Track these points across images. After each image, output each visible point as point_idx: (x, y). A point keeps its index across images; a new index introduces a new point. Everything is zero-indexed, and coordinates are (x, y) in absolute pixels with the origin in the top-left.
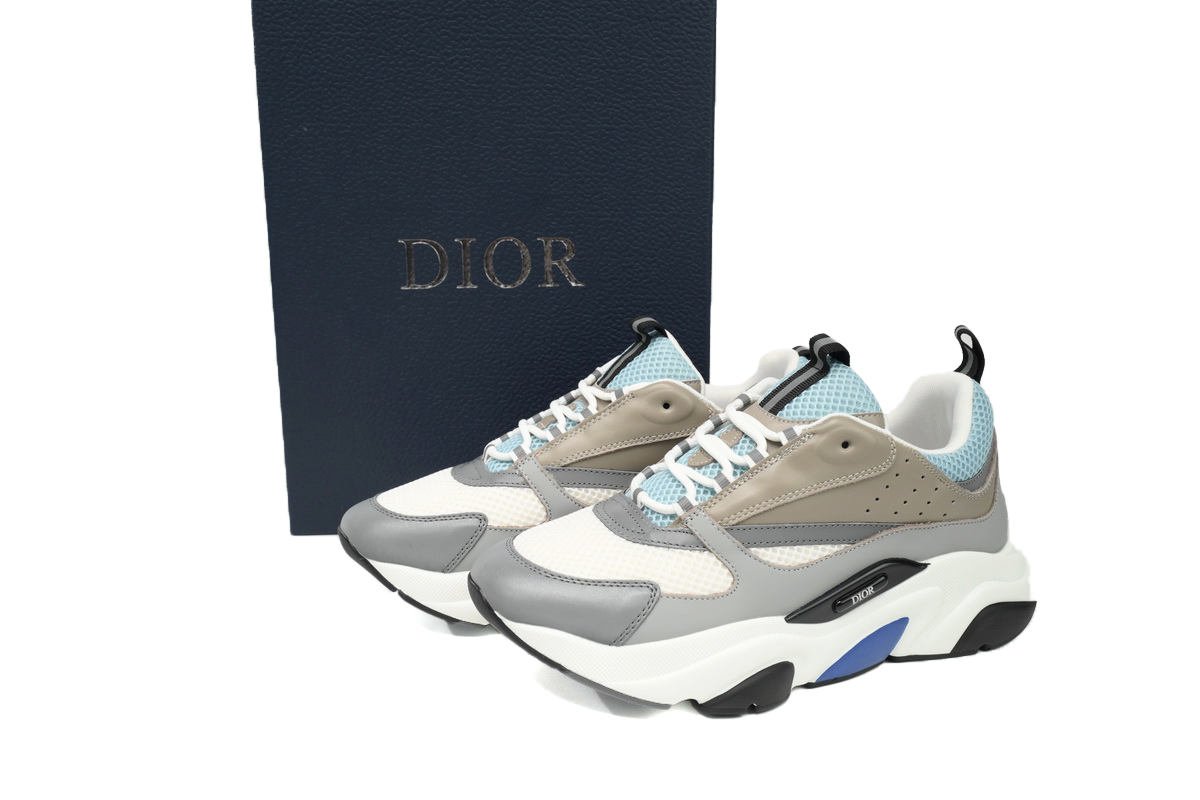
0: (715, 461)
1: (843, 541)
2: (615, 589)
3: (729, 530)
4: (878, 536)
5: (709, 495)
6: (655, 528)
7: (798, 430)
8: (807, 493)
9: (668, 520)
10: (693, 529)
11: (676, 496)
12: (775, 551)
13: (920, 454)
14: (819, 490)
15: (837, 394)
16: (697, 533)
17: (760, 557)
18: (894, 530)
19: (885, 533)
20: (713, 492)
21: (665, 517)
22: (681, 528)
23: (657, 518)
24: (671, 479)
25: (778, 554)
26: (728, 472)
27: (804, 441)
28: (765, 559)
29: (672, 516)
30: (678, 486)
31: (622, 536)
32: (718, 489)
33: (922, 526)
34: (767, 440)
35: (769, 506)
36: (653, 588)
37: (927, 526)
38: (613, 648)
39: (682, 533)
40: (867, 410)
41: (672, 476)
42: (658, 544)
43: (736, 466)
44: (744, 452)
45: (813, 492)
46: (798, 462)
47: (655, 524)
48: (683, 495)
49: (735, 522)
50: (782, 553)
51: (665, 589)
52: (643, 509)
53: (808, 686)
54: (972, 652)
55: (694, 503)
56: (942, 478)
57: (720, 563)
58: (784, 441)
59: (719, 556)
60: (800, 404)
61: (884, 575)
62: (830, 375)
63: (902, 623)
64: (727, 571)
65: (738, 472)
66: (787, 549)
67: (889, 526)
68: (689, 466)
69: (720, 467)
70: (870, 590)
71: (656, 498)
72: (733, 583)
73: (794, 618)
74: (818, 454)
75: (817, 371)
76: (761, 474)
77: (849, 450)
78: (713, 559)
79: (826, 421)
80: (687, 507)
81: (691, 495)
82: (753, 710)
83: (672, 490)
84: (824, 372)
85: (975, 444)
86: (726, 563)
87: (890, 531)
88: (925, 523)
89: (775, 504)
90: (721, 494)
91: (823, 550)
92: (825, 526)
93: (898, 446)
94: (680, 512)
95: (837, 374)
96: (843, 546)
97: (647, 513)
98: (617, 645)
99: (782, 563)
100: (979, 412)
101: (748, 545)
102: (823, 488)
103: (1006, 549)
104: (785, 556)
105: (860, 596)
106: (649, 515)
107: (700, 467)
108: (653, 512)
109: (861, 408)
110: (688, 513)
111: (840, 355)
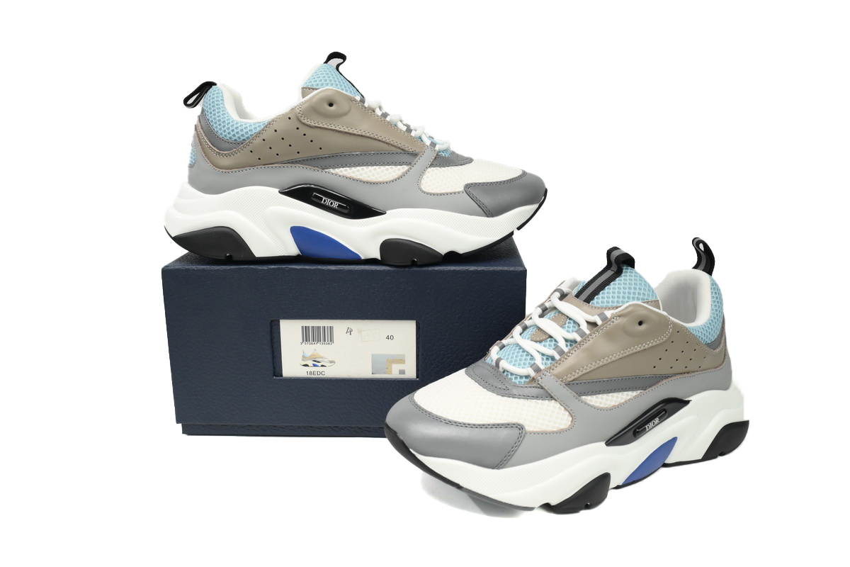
0: (551, 337)
1: (639, 389)
2: (494, 429)
3: (568, 384)
4: (660, 384)
5: (550, 361)
6: (515, 385)
7: (608, 314)
8: (617, 357)
9: (524, 379)
10: (543, 385)
11: (527, 362)
12: (597, 398)
13: (685, 327)
14: (624, 355)
15: (630, 288)
16: (546, 388)
17: (588, 402)
18: (670, 379)
19: (664, 381)
20: (553, 358)
21: (521, 377)
22: (534, 385)
23: (516, 378)
24: (521, 350)
25: (599, 400)
26: (562, 344)
27: (613, 322)
28: (592, 403)
29: (527, 377)
30: (527, 355)
31: (493, 392)
32: (557, 357)
33: (686, 375)
34: (587, 322)
35: (593, 367)
36: (520, 427)
37: (689, 375)
38: (495, 471)
39: (536, 388)
40: (650, 299)
41: (521, 348)
42: (519, 397)
43: (566, 340)
44: (571, 330)
45: (621, 356)
46: (610, 336)
47: (515, 383)
48: (532, 362)
49: (571, 379)
50: (602, 398)
51: (528, 428)
52: (504, 372)
53: (618, 487)
54: (714, 457)
55: (542, 367)
56: (698, 343)
57: (563, 408)
58: (599, 322)
59: (562, 403)
60: (605, 296)
61: (664, 410)
62: (623, 275)
63: (673, 441)
64: (567, 413)
65: (568, 344)
66: (605, 396)
67: (667, 377)
68: (532, 340)
69: (555, 341)
70: (657, 420)
71: (512, 364)
72: (572, 422)
73: (610, 442)
74: (624, 330)
75: (613, 272)
76: (586, 345)
77: (643, 327)
78: (558, 405)
79: (626, 308)
80: (538, 370)
81: (539, 361)
82: (588, 507)
83: (523, 358)
84: (618, 273)
85: (715, 318)
86: (567, 407)
87: (667, 380)
88: (688, 373)
89: (597, 366)
90: (560, 360)
91: (627, 395)
92: (628, 379)
93: (673, 323)
94: (532, 374)
95: (628, 274)
96: (639, 392)
97: (507, 375)
98: (498, 469)
99: (602, 406)
100: (715, 296)
101: (581, 394)
102: (628, 353)
103: (732, 387)
104: (604, 401)
105: (651, 424)
106: (509, 376)
107: (540, 342)
108: (512, 374)
109: (646, 297)
110: (538, 375)
111: (628, 261)
